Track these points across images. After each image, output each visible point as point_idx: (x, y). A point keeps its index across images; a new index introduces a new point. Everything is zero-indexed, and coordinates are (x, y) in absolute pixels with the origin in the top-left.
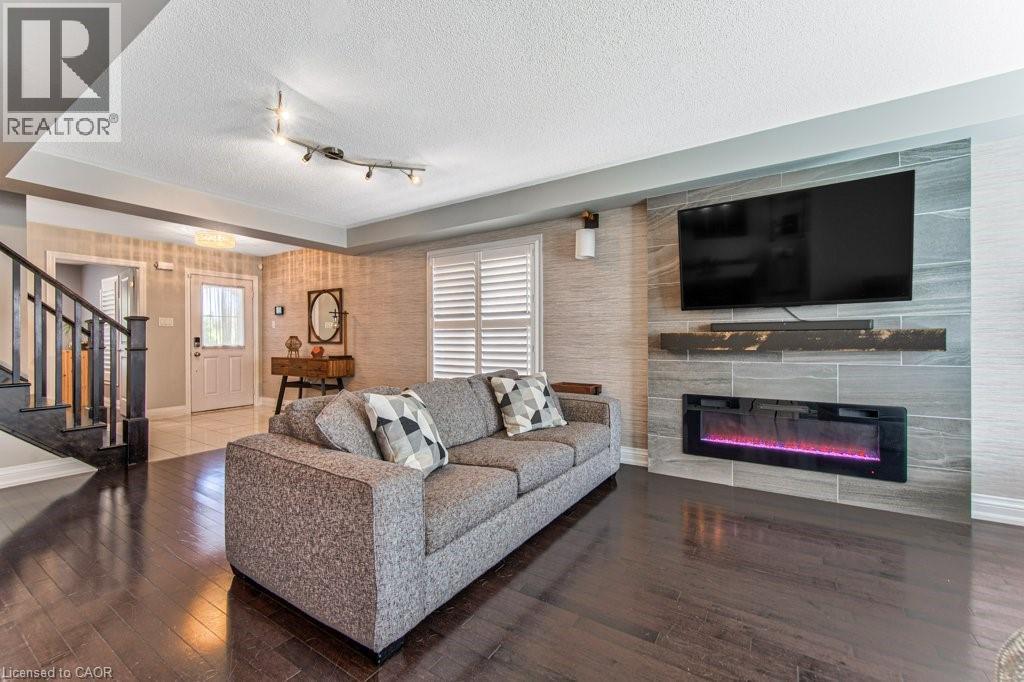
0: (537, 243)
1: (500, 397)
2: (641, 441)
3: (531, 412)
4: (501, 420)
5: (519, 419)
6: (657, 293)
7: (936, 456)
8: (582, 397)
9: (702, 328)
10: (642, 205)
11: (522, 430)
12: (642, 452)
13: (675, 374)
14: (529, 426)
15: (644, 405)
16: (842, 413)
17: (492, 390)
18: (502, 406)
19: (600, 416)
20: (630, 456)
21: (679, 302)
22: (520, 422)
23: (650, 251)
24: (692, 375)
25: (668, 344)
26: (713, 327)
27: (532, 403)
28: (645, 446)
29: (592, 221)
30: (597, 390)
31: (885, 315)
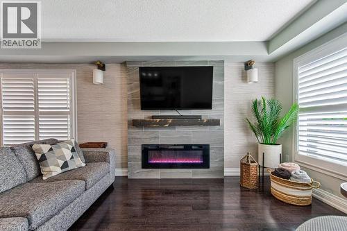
0: (73, 73)
1: (39, 156)
2: (124, 165)
3: (61, 163)
4: (39, 170)
5: (52, 168)
6: (131, 102)
7: (217, 159)
8: (95, 150)
9: (149, 117)
10: (125, 64)
11: (54, 174)
12: (125, 170)
13: (138, 136)
14: (59, 171)
15: (126, 150)
16: (193, 147)
17: (33, 153)
18: (40, 162)
19: (104, 159)
20: (120, 172)
21: (140, 106)
22: (54, 169)
23: (128, 84)
24: (145, 136)
25: (136, 124)
26: (153, 117)
27: (62, 157)
28: (127, 167)
29: (102, 67)
30: (105, 145)
31: (205, 114)
